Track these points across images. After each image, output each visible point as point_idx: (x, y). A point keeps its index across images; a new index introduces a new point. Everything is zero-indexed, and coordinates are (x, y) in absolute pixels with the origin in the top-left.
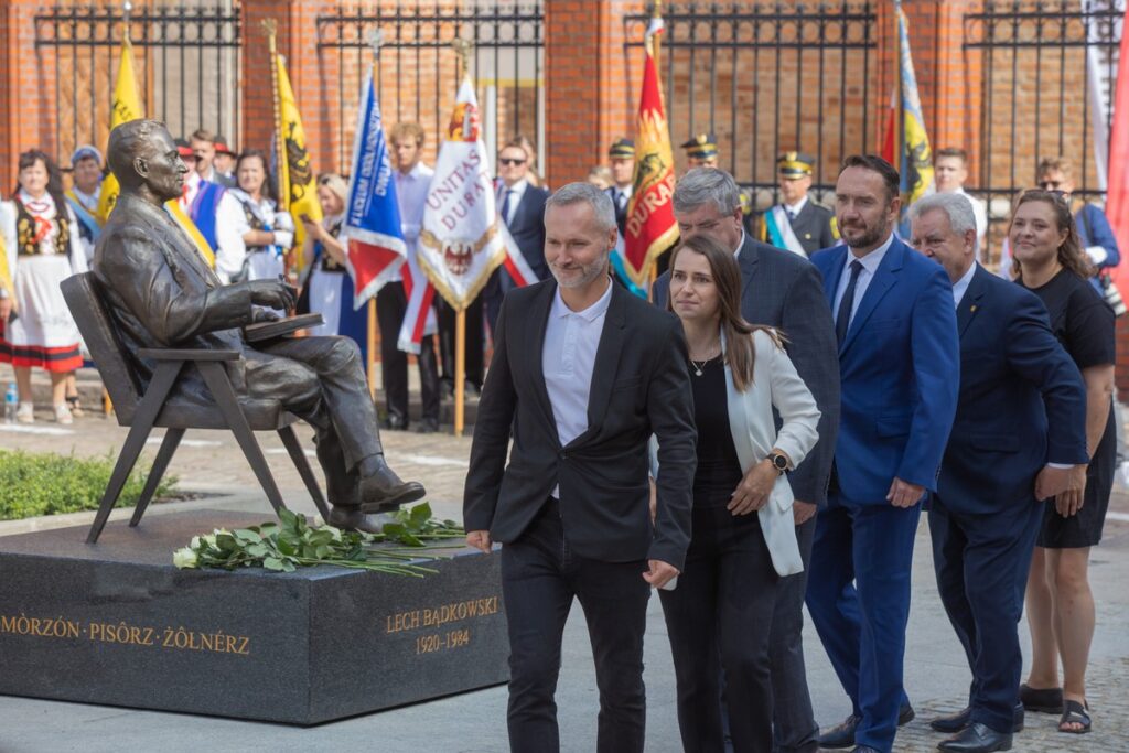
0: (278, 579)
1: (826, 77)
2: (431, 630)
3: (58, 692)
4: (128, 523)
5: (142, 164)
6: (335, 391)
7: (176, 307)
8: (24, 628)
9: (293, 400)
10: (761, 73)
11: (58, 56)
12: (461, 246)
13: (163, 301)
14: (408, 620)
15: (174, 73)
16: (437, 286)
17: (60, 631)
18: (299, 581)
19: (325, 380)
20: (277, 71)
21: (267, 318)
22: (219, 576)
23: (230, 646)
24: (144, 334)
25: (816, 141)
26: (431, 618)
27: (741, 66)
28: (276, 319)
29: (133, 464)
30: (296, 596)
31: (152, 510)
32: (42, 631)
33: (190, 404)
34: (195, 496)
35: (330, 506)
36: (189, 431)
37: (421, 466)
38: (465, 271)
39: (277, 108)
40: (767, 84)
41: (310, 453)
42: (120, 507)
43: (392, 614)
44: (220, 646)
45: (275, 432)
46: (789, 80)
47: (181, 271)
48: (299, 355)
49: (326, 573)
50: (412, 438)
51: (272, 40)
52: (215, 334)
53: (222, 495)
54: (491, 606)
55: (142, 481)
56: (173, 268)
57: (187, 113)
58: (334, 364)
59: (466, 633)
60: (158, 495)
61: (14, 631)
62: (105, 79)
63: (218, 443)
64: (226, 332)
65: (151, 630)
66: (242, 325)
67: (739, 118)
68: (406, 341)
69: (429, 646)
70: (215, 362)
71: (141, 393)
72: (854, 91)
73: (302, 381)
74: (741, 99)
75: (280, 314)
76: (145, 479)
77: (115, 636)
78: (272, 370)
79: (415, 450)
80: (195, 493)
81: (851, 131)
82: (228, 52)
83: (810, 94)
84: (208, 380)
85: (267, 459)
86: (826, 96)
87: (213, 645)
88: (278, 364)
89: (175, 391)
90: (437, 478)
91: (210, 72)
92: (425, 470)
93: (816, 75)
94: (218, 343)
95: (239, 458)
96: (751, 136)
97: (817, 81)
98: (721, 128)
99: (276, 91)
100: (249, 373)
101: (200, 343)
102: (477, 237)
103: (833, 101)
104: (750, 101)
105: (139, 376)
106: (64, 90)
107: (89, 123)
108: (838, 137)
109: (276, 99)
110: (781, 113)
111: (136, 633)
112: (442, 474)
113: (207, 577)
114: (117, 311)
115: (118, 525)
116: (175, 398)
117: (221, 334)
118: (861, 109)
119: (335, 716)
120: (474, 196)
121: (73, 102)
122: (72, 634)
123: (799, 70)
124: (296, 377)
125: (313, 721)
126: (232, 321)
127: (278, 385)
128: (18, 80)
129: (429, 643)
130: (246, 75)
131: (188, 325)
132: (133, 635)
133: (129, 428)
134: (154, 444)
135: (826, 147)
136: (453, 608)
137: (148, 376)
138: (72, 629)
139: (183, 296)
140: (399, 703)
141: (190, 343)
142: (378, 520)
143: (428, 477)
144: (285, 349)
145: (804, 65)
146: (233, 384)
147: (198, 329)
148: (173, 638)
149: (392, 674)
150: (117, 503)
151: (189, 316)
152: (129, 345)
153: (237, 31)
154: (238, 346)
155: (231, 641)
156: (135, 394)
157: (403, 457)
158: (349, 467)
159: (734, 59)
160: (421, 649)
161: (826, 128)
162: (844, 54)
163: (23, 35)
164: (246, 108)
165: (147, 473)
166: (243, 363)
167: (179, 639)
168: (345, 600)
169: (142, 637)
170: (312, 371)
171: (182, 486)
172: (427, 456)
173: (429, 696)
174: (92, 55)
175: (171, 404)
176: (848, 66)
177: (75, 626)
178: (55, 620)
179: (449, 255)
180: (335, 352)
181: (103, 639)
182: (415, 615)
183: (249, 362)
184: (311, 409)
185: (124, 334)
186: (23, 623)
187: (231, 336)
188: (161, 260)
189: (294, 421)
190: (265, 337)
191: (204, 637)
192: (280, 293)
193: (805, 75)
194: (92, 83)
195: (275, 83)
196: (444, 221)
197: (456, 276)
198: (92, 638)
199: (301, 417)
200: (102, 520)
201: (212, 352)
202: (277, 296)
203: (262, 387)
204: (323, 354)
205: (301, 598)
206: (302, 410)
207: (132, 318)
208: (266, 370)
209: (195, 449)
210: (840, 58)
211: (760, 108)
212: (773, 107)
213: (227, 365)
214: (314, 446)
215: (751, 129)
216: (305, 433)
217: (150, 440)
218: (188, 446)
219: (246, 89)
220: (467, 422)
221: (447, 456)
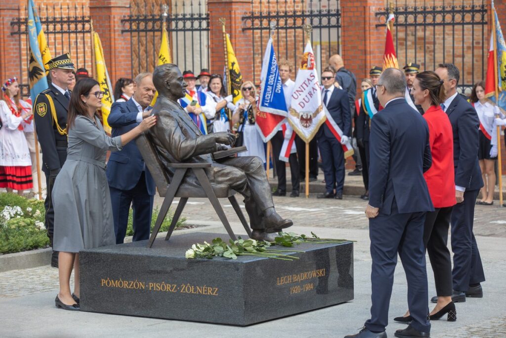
0: (230, 262)
1: (465, 37)
2: (297, 283)
3: (136, 313)
4: (165, 239)
5: (167, 83)
6: (252, 180)
7: (183, 145)
8: (121, 285)
9: (235, 184)
10: (437, 36)
11: (132, 37)
12: (307, 115)
13: (178, 142)
14: (287, 279)
15: (181, 43)
16: (297, 133)
17: (136, 286)
18: (239, 263)
19: (248, 175)
20: (226, 41)
21: (223, 149)
22: (204, 261)
23: (210, 292)
24: (170, 157)
25: (462, 66)
26: (296, 278)
27: (428, 33)
28: (226, 149)
29: (166, 213)
30: (238, 270)
31: (175, 233)
32: (129, 286)
33: (190, 187)
34: (194, 226)
36: (190, 199)
37: (291, 211)
38: (310, 125)
39: (226, 57)
40: (439, 41)
41: (242, 206)
42: (161, 232)
43: (280, 277)
44: (205, 292)
45: (227, 198)
46: (449, 39)
47: (185, 129)
48: (237, 165)
49: (250, 259)
50: (288, 199)
51: (224, 27)
52: (201, 156)
53: (205, 226)
54: (323, 272)
55: (170, 220)
56: (181, 128)
57: (187, 59)
58: (252, 168)
59: (312, 284)
60: (178, 226)
61: (117, 286)
62: (152, 46)
63: (203, 203)
64: (205, 155)
65: (175, 285)
66: (212, 152)
67: (427, 56)
68: (283, 156)
69: (296, 291)
70: (201, 168)
71: (169, 182)
72: (478, 43)
73: (238, 176)
74: (428, 48)
75: (228, 147)
76: (172, 219)
77: (160, 288)
78: (225, 171)
79: (289, 205)
80: (194, 225)
81: (477, 61)
82: (204, 33)
83: (458, 45)
84: (198, 177)
85: (224, 210)
86: (465, 46)
87: (202, 291)
88: (228, 169)
89: (183, 181)
90: (298, 217)
91: (197, 41)
92: (293, 213)
93: (461, 37)
94: (201, 160)
95: (211, 209)
96: (433, 64)
97: (461, 39)
98: (420, 61)
99: (225, 49)
100: (215, 173)
101: (194, 160)
102: (314, 111)
103: (468, 48)
104: (432, 48)
105: (168, 175)
106: (134, 51)
107: (145, 65)
108: (471, 63)
109: (226, 53)
110: (446, 54)
111: (169, 287)
112: (301, 214)
113: (199, 262)
114: (158, 147)
115: (160, 240)
116: (183, 185)
117: (203, 156)
118: (481, 51)
119: (256, 322)
120: (312, 93)
121: (138, 56)
122: (142, 288)
123: (453, 34)
124: (235, 174)
125: (246, 324)
126: (207, 151)
127: (228, 178)
128: (115, 47)
129: (296, 289)
130: (212, 43)
131: (189, 153)
132: (168, 288)
133: (164, 198)
134: (175, 204)
135: (466, 68)
136: (306, 274)
137: (172, 175)
138: (141, 285)
139: (187, 140)
140: (283, 315)
141: (190, 160)
142: (273, 236)
143: (295, 216)
144: (230, 162)
145: (455, 32)
146: (208, 178)
147: (193, 154)
148: (185, 288)
149: (280, 303)
150: (160, 230)
151: (189, 148)
152: (163, 162)
153: (208, 24)
154: (210, 161)
155: (210, 290)
156: (166, 183)
157: (283, 208)
158: (259, 213)
159: (425, 30)
160: (293, 292)
161: (465, 60)
162: (473, 27)
163: (116, 28)
164: (212, 57)
165: (173, 216)
166: (213, 169)
167: (188, 289)
168: (259, 270)
169: (172, 288)
170: (242, 171)
171: (188, 222)
172: (294, 207)
173: (296, 312)
174: (146, 36)
175: (182, 187)
176: (475, 32)
177: (143, 284)
178: (134, 282)
179: (302, 119)
180: (252, 163)
181: (155, 289)
182: (290, 277)
183: (216, 168)
184: (242, 188)
185: (161, 157)
186: (121, 283)
187: (207, 157)
188: (176, 124)
189: (235, 193)
190: (222, 157)
191: (198, 288)
192: (228, 138)
193: (456, 36)
194: (146, 47)
195: (225, 46)
196: (299, 104)
197: (305, 128)
198: (150, 289)
199: (238, 191)
200: (153, 238)
201: (199, 164)
202: (227, 139)
203: (220, 179)
204: (247, 164)
205: (240, 271)
206: (238, 189)
207: (165, 150)
208: (222, 172)
209: (193, 206)
210: (471, 28)
211: (436, 51)
212: (442, 51)
213: (206, 170)
214: (244, 204)
215: (433, 61)
216: (240, 198)
217: (173, 202)
218: (190, 204)
219: (212, 49)
220: (310, 191)
221: (302, 207)
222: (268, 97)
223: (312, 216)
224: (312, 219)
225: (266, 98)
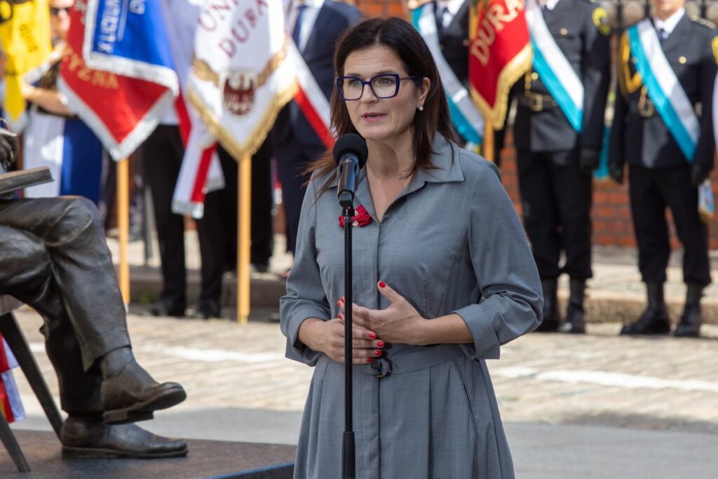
6: (67, 266)
9: (14, 280)
12: (242, 79)
19: (54, 253)
35: (64, 415)
37: (193, 362)
38: (248, 110)
48: (22, 222)
58: (67, 232)
68: (183, 199)
73: (25, 255)
79: (186, 342)
102: (260, 66)
112: (221, 371)
120: (256, 13)
124: (16, 249)
144: (2, 213)
157: (170, 351)
158: (87, 365)
170: (37, 242)
172: (202, 349)
179: (228, 90)
180: (66, 217)
184: (37, 291)
189: (16, 307)
196: (221, 46)
197: (236, 118)
199: (25, 301)
204: (53, 219)
206: (26, 293)
214: (42, 337)
216: (29, 321)
220: (253, 304)
221: (228, 348)
222: (109, 24)
223: (255, 375)
224: (255, 386)
225: (105, 29)
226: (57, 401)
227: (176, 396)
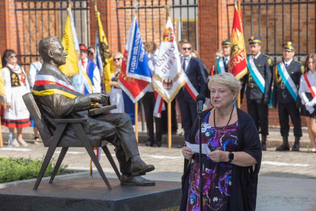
0: (102, 201)
4: (48, 182)
5: (51, 53)
6: (121, 132)
7: (64, 104)
9: (107, 136)
10: (278, 14)
11: (23, 14)
12: (168, 80)
13: (59, 102)
18: (110, 202)
19: (118, 128)
20: (97, 18)
21: (97, 107)
24: (53, 114)
30: (109, 207)
31: (58, 177)
33: (70, 139)
34: (74, 172)
35: (121, 174)
36: (70, 148)
37: (156, 159)
38: (170, 88)
45: (101, 148)
46: (288, 16)
48: (109, 120)
49: (119, 198)
51: (96, 6)
52: (78, 113)
58: (121, 123)
60: (61, 172)
64: (82, 112)
66: (88, 109)
70: (78, 123)
71: (52, 135)
73: (110, 129)
78: (100, 125)
79: (154, 153)
82: (84, 12)
84: (76, 130)
88: (101, 123)
89: (64, 134)
94: (79, 116)
98: (264, 34)
100: (91, 127)
101: (73, 116)
102: (174, 76)
105: (51, 129)
106: (26, 27)
107: (35, 39)
114: (43, 106)
115: (45, 183)
116: (64, 137)
117: (80, 113)
118: (315, 25)
120: (173, 61)
121: (29, 31)
123: (291, 12)
124: (108, 128)
126: (84, 108)
127: (101, 131)
128: (9, 24)
130: (91, 20)
131: (68, 110)
133: (48, 148)
135: (302, 40)
136: (166, 210)
137: (54, 128)
139: (66, 100)
141: (69, 116)
144: (103, 118)
146: (85, 131)
147: (72, 111)
150: (44, 176)
151: (68, 107)
152: (47, 118)
153: (87, 4)
154: (87, 117)
156: (50, 135)
157: (150, 156)
158: (127, 160)
159: (267, 9)
163: (10, 7)
164: (91, 32)
166: (89, 123)
168: (127, 208)
170: (113, 125)
171: (70, 168)
172: (158, 155)
175: (63, 139)
179: (164, 83)
180: (121, 119)
183: (91, 123)
184: (113, 139)
185: (46, 114)
187: (84, 113)
189: (107, 144)
190: (97, 114)
194: (36, 24)
196: (162, 70)
197: (167, 90)
199: (110, 142)
200: (39, 182)
202: (100, 99)
203: (95, 132)
204: (117, 119)
205: (111, 208)
206: (110, 140)
207: (48, 108)
208: (97, 126)
209: (75, 155)
213: (83, 124)
214: (115, 152)
216: (111, 148)
219: (91, 25)
220: (173, 143)
221: (166, 155)
222: (133, 65)
223: (174, 163)
224: (173, 165)
225: (132, 66)
226: (119, 170)
227: (152, 168)
